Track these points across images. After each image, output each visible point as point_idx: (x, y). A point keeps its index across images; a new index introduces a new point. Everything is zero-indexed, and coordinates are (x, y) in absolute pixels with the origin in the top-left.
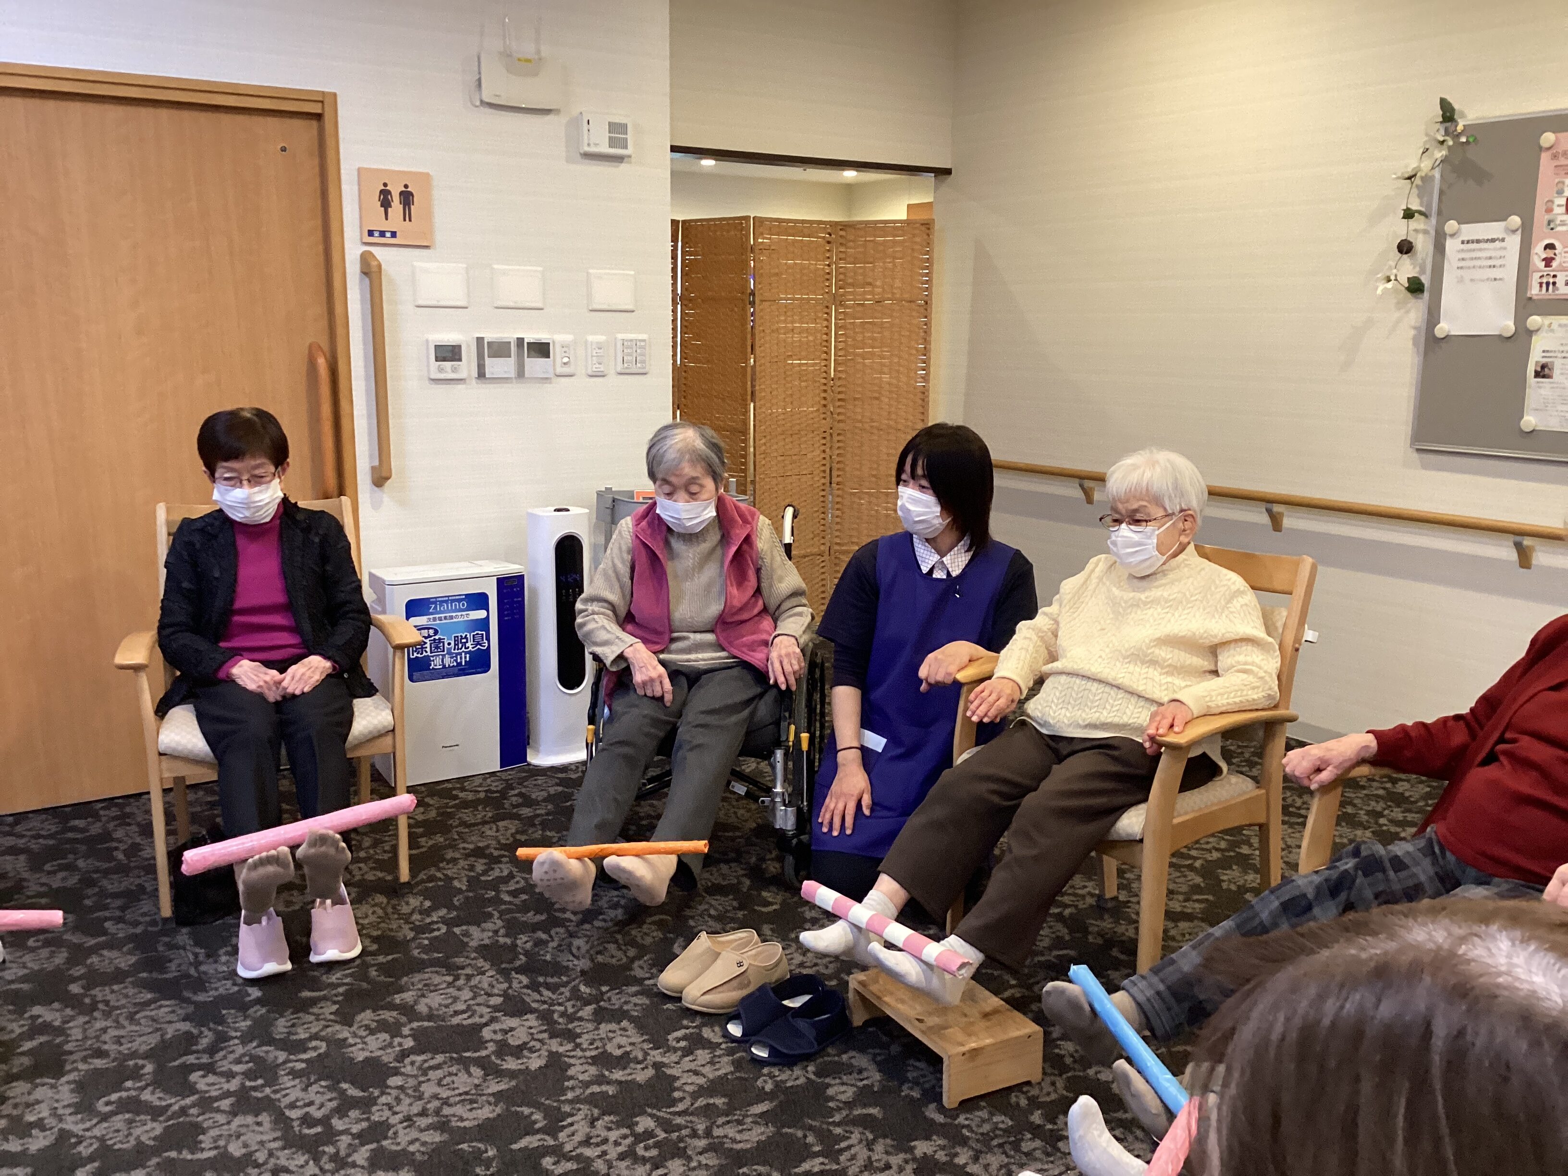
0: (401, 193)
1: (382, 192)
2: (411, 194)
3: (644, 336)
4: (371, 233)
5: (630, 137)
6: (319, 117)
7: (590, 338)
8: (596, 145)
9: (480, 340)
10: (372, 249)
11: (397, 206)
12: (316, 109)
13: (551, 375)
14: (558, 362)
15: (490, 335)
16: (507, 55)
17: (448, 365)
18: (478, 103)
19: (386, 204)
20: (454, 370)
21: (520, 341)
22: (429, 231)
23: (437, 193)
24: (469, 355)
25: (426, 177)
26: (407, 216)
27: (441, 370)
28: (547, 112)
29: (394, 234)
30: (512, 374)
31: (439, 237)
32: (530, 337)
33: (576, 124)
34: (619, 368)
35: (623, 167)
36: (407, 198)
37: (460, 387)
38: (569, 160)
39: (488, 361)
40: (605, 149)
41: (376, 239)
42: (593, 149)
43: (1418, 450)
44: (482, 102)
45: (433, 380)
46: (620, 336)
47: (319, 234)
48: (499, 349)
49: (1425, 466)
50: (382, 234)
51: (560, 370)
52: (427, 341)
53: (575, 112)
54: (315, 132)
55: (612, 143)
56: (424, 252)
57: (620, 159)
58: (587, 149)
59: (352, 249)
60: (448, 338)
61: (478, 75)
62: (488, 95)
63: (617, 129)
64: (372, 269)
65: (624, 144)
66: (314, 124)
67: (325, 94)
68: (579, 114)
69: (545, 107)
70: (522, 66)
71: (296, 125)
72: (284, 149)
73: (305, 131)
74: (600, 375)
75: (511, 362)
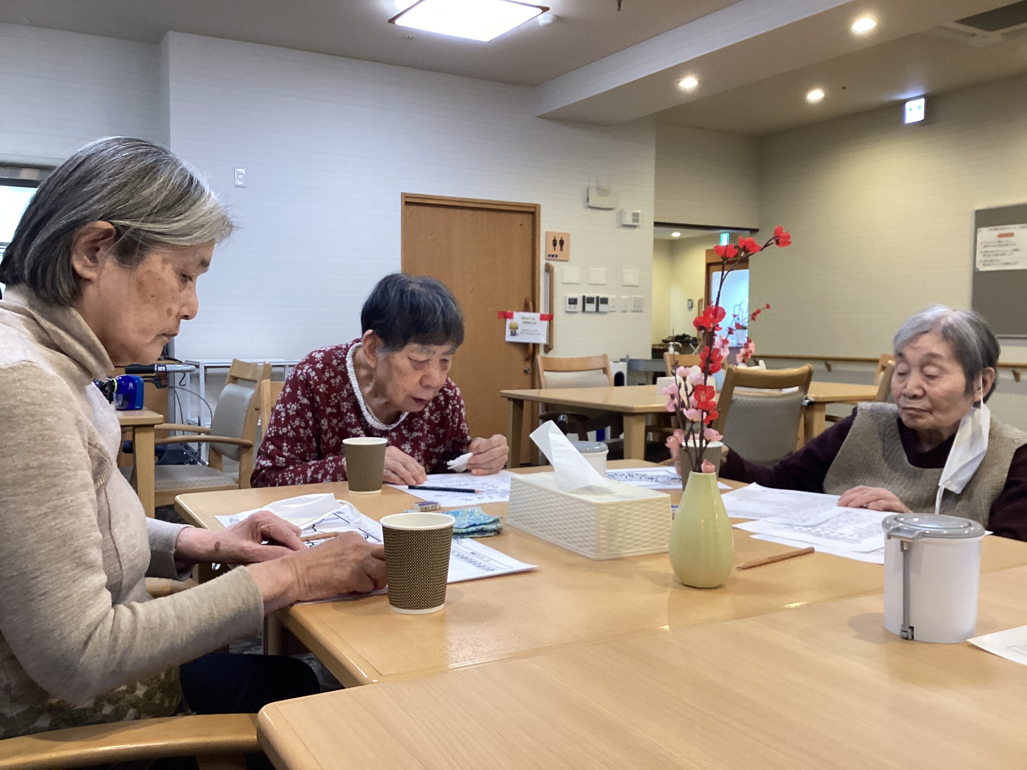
0: (560, 241)
1: (554, 240)
3: (642, 296)
4: (549, 256)
5: (640, 218)
6: (533, 213)
7: (622, 297)
8: (628, 221)
9: (584, 297)
10: (549, 262)
11: (558, 245)
12: (533, 210)
13: (608, 311)
14: (611, 306)
15: (587, 295)
16: (598, 188)
17: (572, 306)
18: (586, 206)
19: (555, 244)
20: (575, 308)
21: (598, 298)
22: (568, 255)
23: (571, 241)
24: (580, 302)
25: (568, 235)
26: (561, 249)
27: (570, 308)
28: (609, 209)
29: (557, 256)
30: (595, 310)
31: (571, 257)
32: (601, 296)
33: (621, 214)
34: (633, 309)
35: (636, 229)
36: (562, 242)
37: (575, 314)
38: (617, 227)
39: (586, 305)
40: (630, 223)
41: (551, 258)
42: (626, 223)
44: (589, 206)
45: (567, 312)
46: (634, 296)
47: (530, 256)
48: (590, 300)
50: (553, 256)
51: (611, 309)
52: (566, 297)
53: (620, 210)
54: (532, 219)
55: (633, 221)
56: (566, 263)
57: (634, 227)
58: (624, 223)
59: (542, 261)
60: (573, 296)
61: (588, 195)
62: (591, 204)
63: (636, 215)
64: (549, 269)
65: (638, 221)
66: (531, 216)
67: (536, 205)
68: (623, 210)
69: (610, 207)
70: (603, 192)
71: (525, 216)
72: (521, 225)
73: (528, 218)
74: (625, 312)
75: (594, 305)
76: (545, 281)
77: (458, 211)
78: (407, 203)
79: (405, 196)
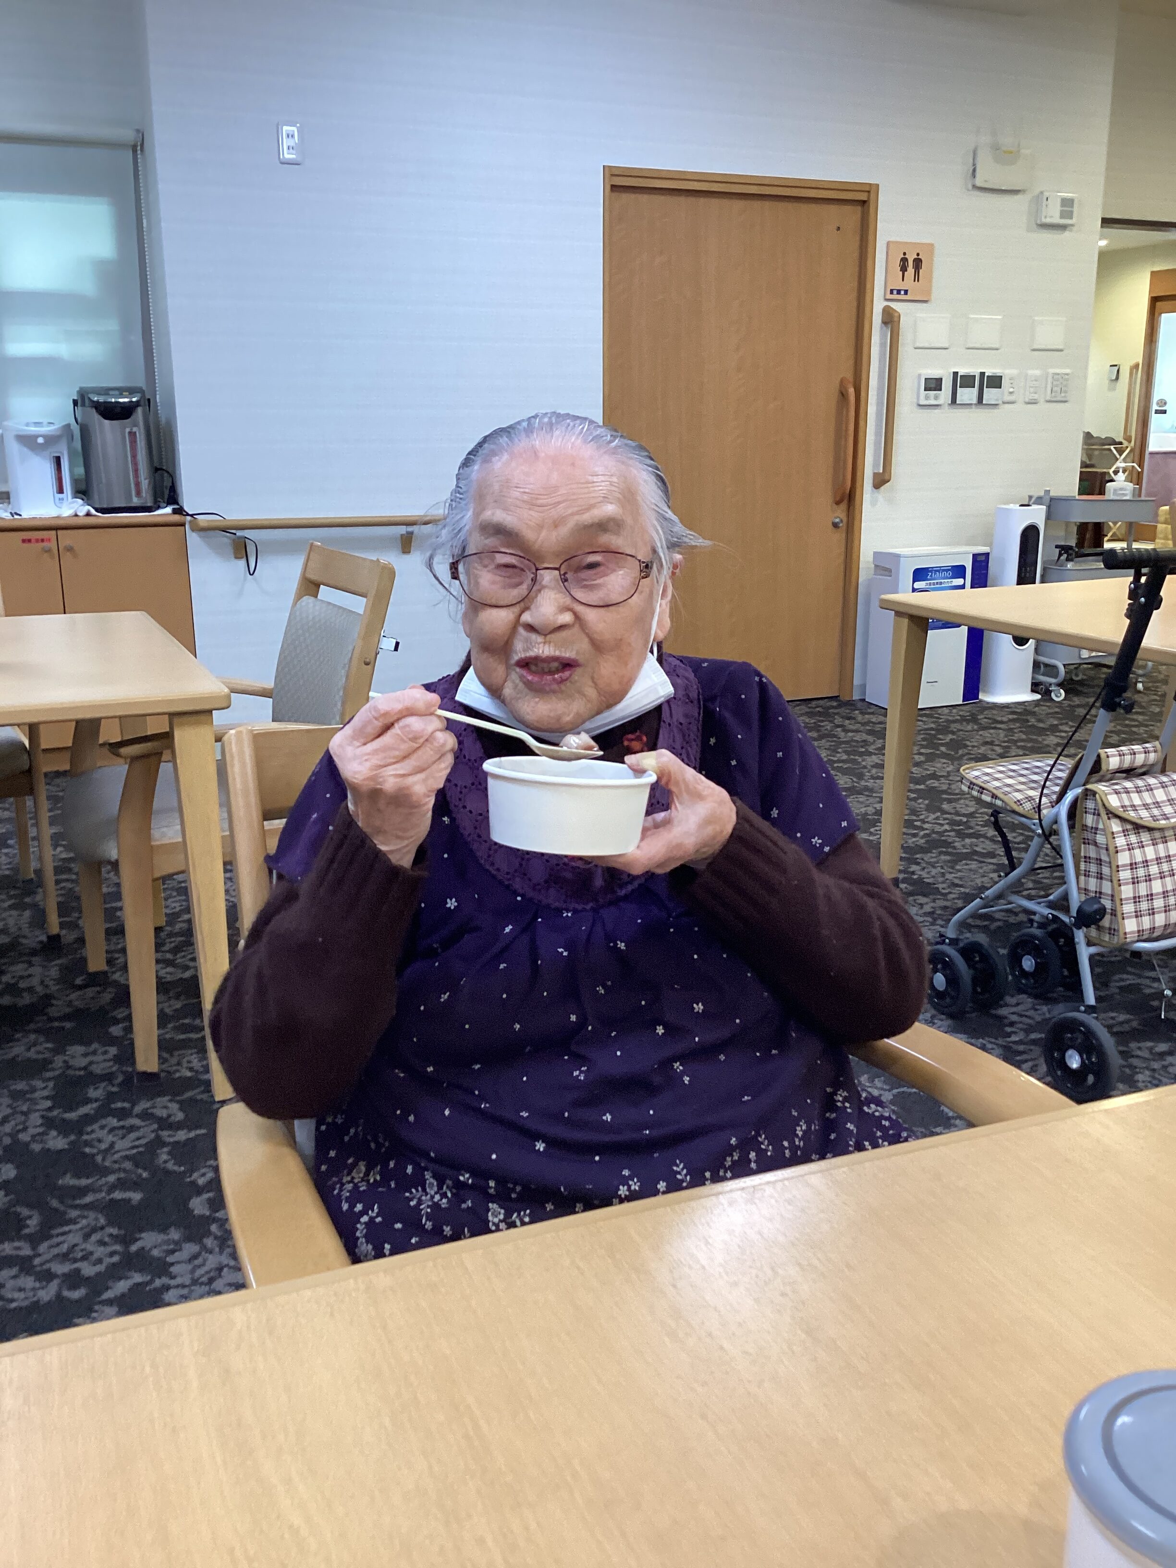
0: (915, 260)
1: (902, 259)
2: (920, 260)
3: (1068, 371)
4: (891, 292)
5: (1075, 209)
6: (864, 202)
7: (1030, 372)
8: (1051, 217)
9: (955, 374)
10: (892, 304)
11: (911, 270)
12: (863, 196)
13: (1000, 402)
14: (1006, 393)
15: (962, 371)
16: (996, 148)
17: (932, 394)
18: (970, 187)
19: (904, 269)
20: (936, 398)
21: (982, 374)
22: (929, 292)
23: (937, 260)
24: (947, 385)
25: (932, 247)
26: (917, 277)
27: (927, 398)
28: (1015, 192)
30: (975, 401)
31: (935, 293)
32: (989, 371)
33: (1039, 200)
34: (1048, 398)
35: (1067, 234)
36: (918, 263)
37: (939, 411)
38: (1029, 230)
39: (960, 390)
40: (1057, 220)
41: (895, 296)
42: (1048, 220)
44: (975, 187)
45: (921, 406)
46: (1052, 371)
47: (855, 293)
48: (967, 381)
50: (899, 292)
51: (1006, 398)
52: (920, 376)
53: (1036, 192)
54: (859, 215)
55: (1063, 215)
56: (925, 306)
57: (1063, 227)
58: (1044, 220)
59: (878, 305)
60: (934, 372)
61: (974, 165)
62: (979, 182)
63: (1067, 203)
64: (890, 319)
65: (1070, 215)
66: (859, 209)
67: (870, 184)
68: (1042, 193)
69: (1018, 188)
70: (1005, 155)
71: (848, 208)
72: (838, 229)
73: (852, 214)
74: (1034, 402)
75: (975, 391)
76: (882, 345)
77: (715, 202)
78: (614, 188)
79: (611, 172)
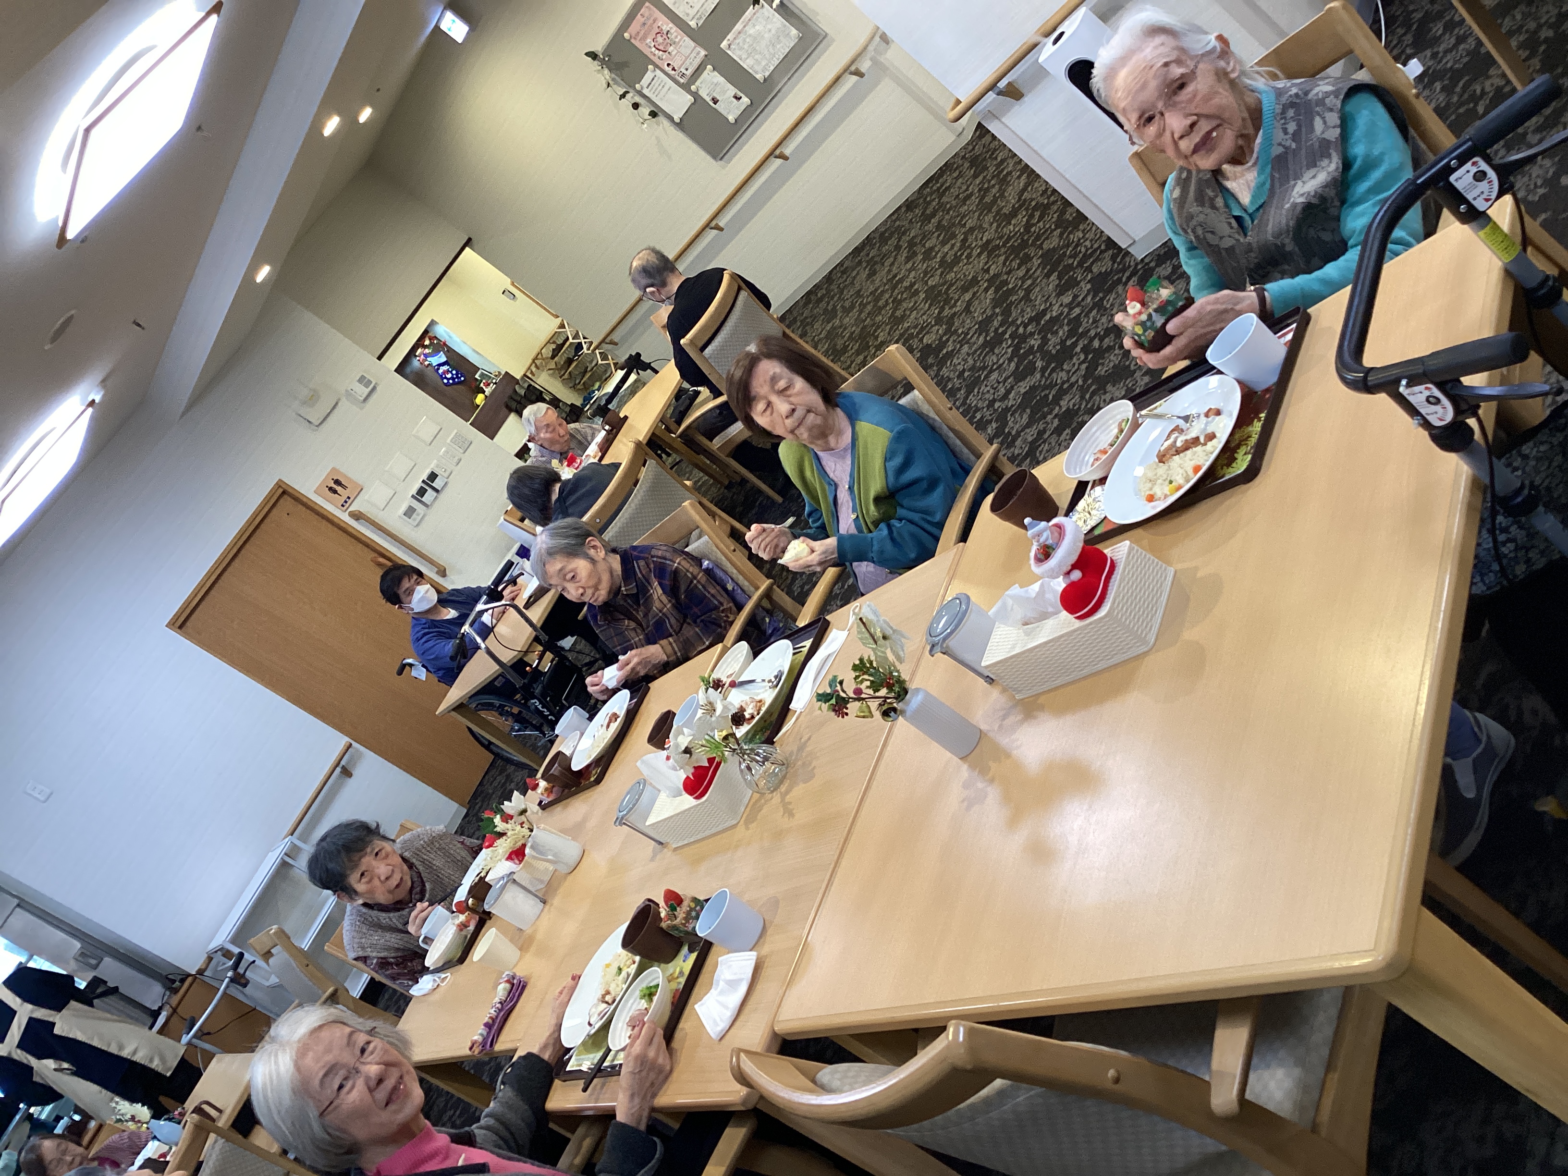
0: (334, 483)
1: (329, 490)
2: (337, 480)
3: (455, 431)
4: (343, 506)
6: (284, 492)
7: (441, 453)
8: (363, 393)
9: (413, 496)
10: (349, 510)
11: (338, 488)
12: (281, 491)
13: (446, 480)
14: (443, 474)
15: (414, 491)
16: (304, 403)
17: (414, 516)
18: (317, 428)
19: (335, 492)
20: (418, 515)
21: (423, 481)
22: (356, 484)
23: (343, 470)
24: (415, 504)
25: (334, 470)
26: (344, 487)
27: (414, 520)
28: (337, 404)
29: (349, 498)
30: (435, 494)
31: (361, 482)
32: (425, 476)
33: (349, 394)
36: (337, 482)
37: (426, 518)
38: (362, 409)
39: (423, 499)
40: (367, 391)
41: (347, 505)
42: (364, 396)
43: (721, 159)
45: (418, 525)
46: (448, 441)
47: (330, 525)
48: (422, 492)
49: (729, 162)
50: (346, 502)
51: (446, 475)
52: (400, 517)
53: (344, 392)
54: (289, 499)
55: (367, 386)
56: (363, 492)
57: (374, 389)
58: (362, 399)
59: (345, 517)
60: (404, 508)
61: (305, 419)
62: (317, 424)
64: (357, 516)
65: (370, 382)
66: (285, 496)
67: (277, 483)
68: (347, 391)
69: (334, 402)
70: (313, 398)
71: (281, 501)
72: (289, 514)
73: (286, 501)
74: (460, 460)
75: (430, 490)
76: (368, 528)
77: (226, 574)
78: (180, 627)
79: (171, 625)
